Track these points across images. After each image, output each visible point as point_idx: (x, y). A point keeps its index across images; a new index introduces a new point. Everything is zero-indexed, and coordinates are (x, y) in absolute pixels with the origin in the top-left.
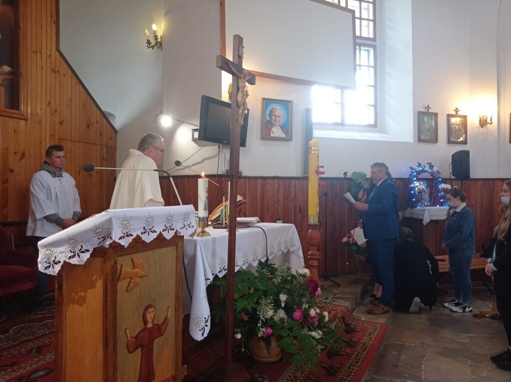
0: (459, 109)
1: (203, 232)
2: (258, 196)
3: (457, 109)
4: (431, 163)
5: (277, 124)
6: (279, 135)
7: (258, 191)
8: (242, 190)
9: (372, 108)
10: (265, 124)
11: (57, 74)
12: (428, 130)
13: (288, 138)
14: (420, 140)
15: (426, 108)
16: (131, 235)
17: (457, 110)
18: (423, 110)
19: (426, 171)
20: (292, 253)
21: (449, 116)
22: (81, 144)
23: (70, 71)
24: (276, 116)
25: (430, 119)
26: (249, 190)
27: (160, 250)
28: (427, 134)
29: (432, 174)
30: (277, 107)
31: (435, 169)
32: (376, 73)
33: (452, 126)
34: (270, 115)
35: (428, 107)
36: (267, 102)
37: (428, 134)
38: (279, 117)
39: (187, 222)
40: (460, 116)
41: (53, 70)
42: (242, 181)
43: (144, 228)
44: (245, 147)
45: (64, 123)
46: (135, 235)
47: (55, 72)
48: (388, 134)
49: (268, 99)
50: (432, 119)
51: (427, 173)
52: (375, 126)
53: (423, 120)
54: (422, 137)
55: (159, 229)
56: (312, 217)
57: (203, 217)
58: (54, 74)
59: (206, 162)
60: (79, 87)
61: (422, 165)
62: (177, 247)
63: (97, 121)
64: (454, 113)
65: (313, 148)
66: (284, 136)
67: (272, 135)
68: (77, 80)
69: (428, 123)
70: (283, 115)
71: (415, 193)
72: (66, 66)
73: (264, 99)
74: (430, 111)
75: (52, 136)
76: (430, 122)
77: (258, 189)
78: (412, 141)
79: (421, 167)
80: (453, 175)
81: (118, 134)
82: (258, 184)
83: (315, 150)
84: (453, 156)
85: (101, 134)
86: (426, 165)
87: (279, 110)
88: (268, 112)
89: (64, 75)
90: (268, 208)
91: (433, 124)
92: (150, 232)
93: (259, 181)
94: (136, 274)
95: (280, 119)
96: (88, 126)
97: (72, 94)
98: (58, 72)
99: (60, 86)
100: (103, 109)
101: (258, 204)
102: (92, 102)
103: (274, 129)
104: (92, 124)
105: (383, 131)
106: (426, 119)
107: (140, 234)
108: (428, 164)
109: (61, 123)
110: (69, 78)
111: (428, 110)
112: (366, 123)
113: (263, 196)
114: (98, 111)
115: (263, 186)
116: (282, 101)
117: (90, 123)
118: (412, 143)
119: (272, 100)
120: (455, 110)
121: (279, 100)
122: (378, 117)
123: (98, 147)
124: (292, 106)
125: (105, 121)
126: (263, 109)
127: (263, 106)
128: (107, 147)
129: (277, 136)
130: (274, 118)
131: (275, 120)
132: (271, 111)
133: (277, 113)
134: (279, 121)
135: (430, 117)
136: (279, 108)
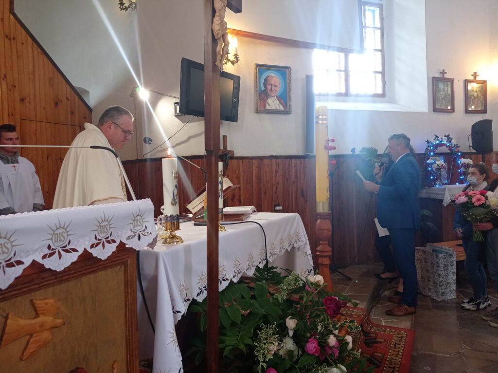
0: (477, 74)
1: (173, 237)
2: (254, 179)
3: (475, 73)
4: (449, 135)
5: (273, 95)
6: (276, 108)
7: (254, 173)
8: (235, 172)
9: (379, 76)
10: (260, 95)
11: (12, 41)
12: (443, 98)
13: (287, 111)
14: (435, 110)
15: (441, 73)
16: (20, 263)
17: (475, 75)
18: (437, 75)
19: (444, 145)
20: (297, 250)
21: (466, 82)
22: (48, 124)
23: (30, 39)
26: (243, 172)
27: (92, 276)
28: (442, 103)
29: (450, 148)
30: (273, 75)
31: (454, 142)
32: (382, 35)
33: (470, 93)
34: (265, 84)
35: (443, 73)
36: (261, 68)
37: (444, 102)
38: (275, 86)
39: (140, 228)
40: (478, 82)
41: (7, 37)
42: (235, 161)
43: (49, 247)
44: (237, 121)
45: (27, 101)
46: (27, 262)
47: (10, 39)
48: (397, 104)
49: (262, 65)
50: (447, 86)
51: (444, 147)
52: (383, 95)
53: (438, 86)
54: (438, 107)
55: (82, 244)
56: (321, 203)
57: (172, 215)
58: (9, 41)
59: (192, 140)
60: (43, 57)
61: (439, 138)
62: (126, 267)
63: (67, 99)
64: (472, 78)
65: (320, 117)
66: (282, 108)
67: (268, 107)
68: (39, 50)
69: (444, 91)
70: (279, 84)
71: (432, 170)
72: (23, 32)
73: (258, 65)
74: (446, 76)
75: (11, 116)
76: (446, 89)
77: (254, 170)
78: (427, 111)
79: (438, 140)
80: (473, 149)
81: (93, 113)
82: (254, 165)
83: (322, 120)
84: (474, 127)
85: (72, 112)
86: (444, 138)
87: (275, 78)
88: (262, 81)
89: (23, 44)
90: (265, 193)
91: (449, 91)
92: (62, 252)
93: (254, 161)
94: (42, 325)
95: (277, 88)
96: (57, 104)
97: (34, 66)
98: (14, 39)
99: (18, 57)
100: (74, 85)
101: (254, 188)
102: (60, 76)
103: (270, 101)
104: (61, 101)
105: (393, 101)
106: (441, 85)
107: (39, 259)
108: (445, 136)
109: (22, 100)
110: (29, 47)
111: (443, 76)
112: (373, 92)
113: (259, 179)
114: (68, 86)
115: (259, 167)
116: (278, 67)
117: (58, 100)
118: (426, 113)
119: (266, 66)
120: (473, 75)
121: (274, 67)
122: (386, 85)
123: (70, 127)
124: (290, 72)
125: (76, 97)
126: (256, 77)
127: (256, 73)
128: (81, 127)
129: (274, 108)
130: (269, 87)
131: (271, 90)
132: (265, 80)
133: (273, 82)
134: (276, 90)
135: (446, 83)
136: (275, 76)
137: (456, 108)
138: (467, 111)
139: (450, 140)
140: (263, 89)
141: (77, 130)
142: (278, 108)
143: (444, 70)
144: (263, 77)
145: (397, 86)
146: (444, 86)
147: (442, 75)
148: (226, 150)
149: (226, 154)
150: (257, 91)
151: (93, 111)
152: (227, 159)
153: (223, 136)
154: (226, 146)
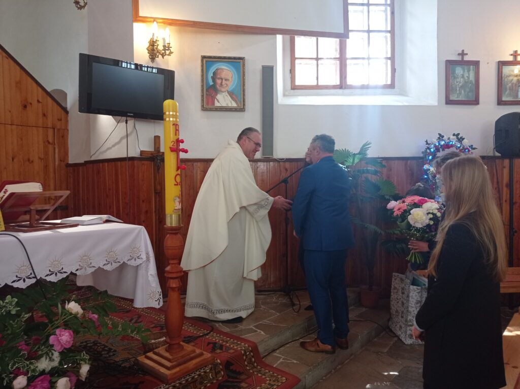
0: (519, 53)
3: (516, 52)
4: (459, 134)
5: (223, 90)
6: (227, 104)
9: (389, 62)
12: (462, 87)
14: (449, 102)
15: (459, 54)
17: (515, 54)
18: (454, 58)
19: (452, 146)
21: (502, 64)
22: (14, 127)
24: (222, 79)
25: (466, 71)
28: (460, 93)
30: (223, 67)
33: (505, 80)
34: (214, 78)
35: (463, 54)
36: (208, 61)
37: (463, 92)
38: (226, 80)
48: (407, 96)
49: (210, 57)
50: (469, 71)
52: (392, 86)
53: (454, 72)
54: (453, 97)
56: (169, 215)
61: (445, 138)
63: (38, 101)
64: (511, 59)
65: (167, 113)
66: (234, 105)
67: (217, 104)
69: (463, 76)
70: (232, 77)
73: (203, 57)
74: (466, 58)
76: (466, 75)
77: (198, 174)
78: (436, 104)
79: (443, 140)
80: (497, 152)
84: (498, 122)
85: (44, 115)
87: (227, 70)
88: (211, 74)
91: (472, 77)
95: (228, 82)
96: (25, 107)
102: (29, 79)
103: (219, 97)
104: (31, 104)
105: (403, 93)
106: (459, 71)
108: (454, 135)
111: (463, 58)
114: (39, 88)
116: (230, 58)
117: (27, 103)
118: (435, 106)
119: (215, 57)
120: (512, 55)
121: (225, 58)
122: (396, 74)
123: (41, 129)
124: (244, 65)
125: (49, 100)
126: (202, 70)
127: (202, 66)
128: (54, 129)
129: (224, 105)
130: (219, 81)
131: (221, 84)
132: (214, 73)
133: (223, 75)
134: (227, 85)
135: (466, 67)
136: (225, 68)
137: (482, 98)
138: (500, 102)
139: (460, 140)
140: (211, 83)
141: (50, 132)
142: (230, 105)
143: (463, 51)
144: (211, 70)
145: (408, 74)
146: (464, 72)
147: (461, 56)
148: (159, 151)
149: (157, 156)
150: (202, 86)
151: (69, 113)
152: (159, 161)
153: (155, 137)
154: (159, 148)
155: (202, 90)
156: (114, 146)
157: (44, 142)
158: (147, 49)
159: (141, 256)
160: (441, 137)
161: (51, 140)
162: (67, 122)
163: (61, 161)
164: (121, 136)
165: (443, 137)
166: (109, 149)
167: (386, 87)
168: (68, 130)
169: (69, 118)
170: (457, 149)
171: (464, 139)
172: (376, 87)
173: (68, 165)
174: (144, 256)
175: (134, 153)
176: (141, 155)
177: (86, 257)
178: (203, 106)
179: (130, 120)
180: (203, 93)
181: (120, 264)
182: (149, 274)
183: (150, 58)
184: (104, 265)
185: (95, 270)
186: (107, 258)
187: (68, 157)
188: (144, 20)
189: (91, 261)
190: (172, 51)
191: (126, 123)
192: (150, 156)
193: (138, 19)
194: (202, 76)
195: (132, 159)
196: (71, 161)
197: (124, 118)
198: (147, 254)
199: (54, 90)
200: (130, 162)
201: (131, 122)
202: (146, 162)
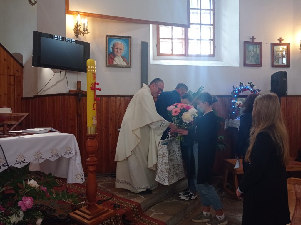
2: (103, 110)
3: (281, 38)
5: (119, 55)
7: (103, 106)
10: (109, 55)
12: (253, 56)
14: (245, 65)
15: (251, 38)
17: (280, 40)
18: (248, 40)
21: (273, 45)
24: (118, 49)
25: (255, 48)
30: (119, 42)
31: (255, 88)
32: (214, 14)
33: (275, 53)
34: (113, 48)
35: (253, 38)
36: (109, 38)
37: (253, 59)
38: (120, 49)
48: (223, 62)
49: (111, 36)
50: (256, 48)
53: (248, 48)
54: (247, 62)
64: (278, 42)
66: (125, 64)
69: (253, 51)
70: (124, 48)
71: (235, 107)
73: (107, 36)
74: (255, 41)
76: (255, 50)
79: (242, 86)
82: (103, 101)
85: (8, 68)
88: (111, 46)
90: (111, 119)
91: (258, 52)
93: (104, 98)
100: (10, 51)
101: (103, 116)
105: (220, 59)
106: (251, 47)
108: (249, 83)
111: (253, 40)
113: (107, 110)
114: (5, 52)
115: (107, 103)
116: (123, 37)
118: (238, 67)
119: (114, 36)
120: (278, 40)
121: (120, 36)
122: (216, 49)
123: (6, 77)
124: (131, 41)
125: (12, 59)
126: (106, 43)
127: (106, 41)
128: (14, 77)
129: (119, 64)
130: (116, 50)
131: (117, 52)
132: (113, 45)
134: (121, 52)
135: (255, 46)
136: (121, 42)
137: (263, 63)
138: (273, 66)
139: (252, 86)
141: (12, 78)
142: (122, 64)
143: (253, 36)
144: (111, 43)
146: (254, 48)
147: (252, 40)
148: (80, 90)
149: (79, 93)
150: (106, 52)
151: (24, 67)
152: (80, 96)
153: (78, 81)
154: (80, 88)
155: (106, 55)
156: (52, 87)
157: (8, 84)
158: (74, 30)
159: (72, 152)
160: (241, 84)
161: (12, 83)
162: (22, 72)
163: (18, 96)
164: (57, 81)
165: (242, 84)
166: (49, 88)
167: (210, 56)
168: (23, 77)
169: (24, 70)
170: (250, 91)
171: (254, 85)
172: (205, 56)
173: (23, 98)
174: (74, 152)
175: (65, 91)
176: (69, 92)
177: (39, 153)
178: (106, 64)
179: (63, 71)
180: (107, 56)
181: (59, 157)
182: (77, 163)
183: (75, 35)
184: (50, 158)
185: (44, 161)
186: (51, 153)
187: (23, 94)
188: (72, 13)
189: (42, 155)
190: (89, 31)
191: (61, 73)
192: (75, 93)
193: (68, 12)
194: (106, 47)
195: (64, 95)
196: (24, 96)
197: (60, 70)
198: (76, 151)
199: (14, 53)
200: (63, 96)
201: (63, 73)
202: (72, 97)
